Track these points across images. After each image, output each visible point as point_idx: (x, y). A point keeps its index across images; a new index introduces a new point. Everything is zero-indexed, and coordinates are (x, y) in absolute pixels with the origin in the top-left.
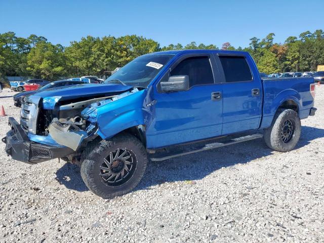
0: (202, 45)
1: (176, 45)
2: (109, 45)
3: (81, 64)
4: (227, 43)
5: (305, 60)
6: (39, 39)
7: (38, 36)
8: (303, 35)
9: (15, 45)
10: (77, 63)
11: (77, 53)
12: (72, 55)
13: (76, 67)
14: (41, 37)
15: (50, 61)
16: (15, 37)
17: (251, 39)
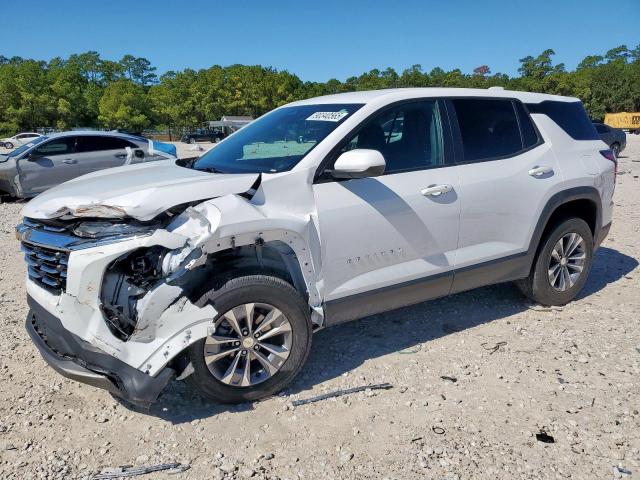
0: (438, 69)
1: (385, 70)
2: (216, 83)
3: (172, 111)
4: (484, 67)
5: (600, 102)
6: (138, 61)
7: (137, 58)
8: (612, 53)
9: (99, 74)
10: (168, 110)
11: (169, 95)
12: (161, 97)
13: (165, 114)
14: (140, 59)
15: (129, 107)
16: (100, 61)
17: (522, 61)
